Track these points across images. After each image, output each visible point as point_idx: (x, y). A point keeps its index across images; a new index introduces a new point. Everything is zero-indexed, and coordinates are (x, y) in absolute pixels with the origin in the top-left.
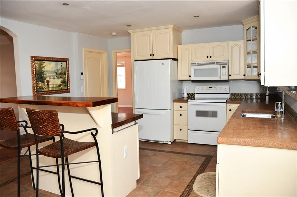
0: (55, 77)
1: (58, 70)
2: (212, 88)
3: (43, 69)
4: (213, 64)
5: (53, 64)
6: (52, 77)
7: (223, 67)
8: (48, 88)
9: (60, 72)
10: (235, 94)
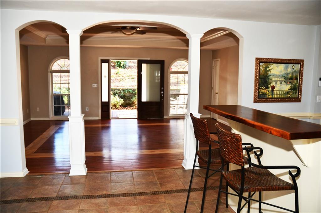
0: (283, 83)
1: (287, 74)
3: (269, 73)
5: (282, 67)
6: (279, 82)
8: (272, 95)
9: (290, 76)
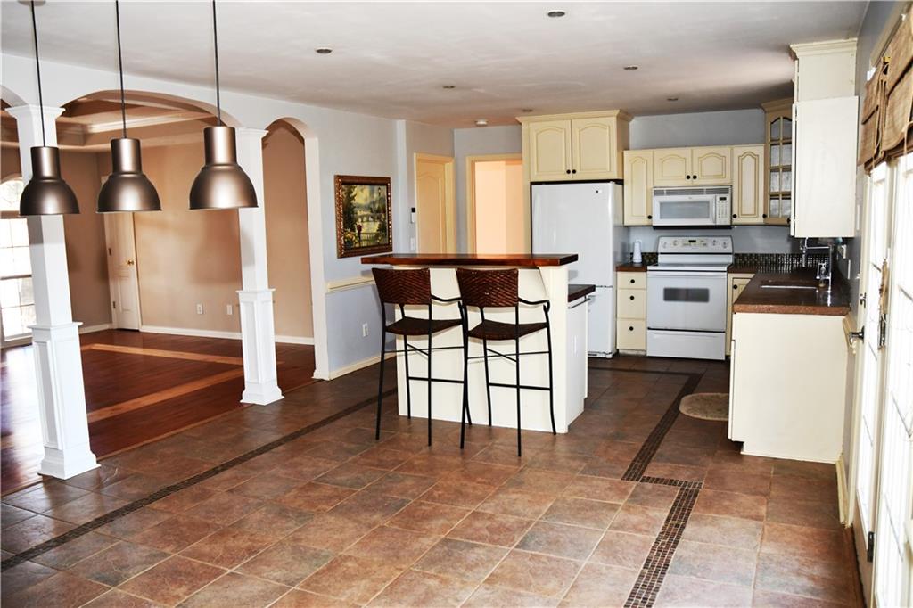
0: (370, 219)
1: (374, 203)
2: (694, 241)
3: (353, 202)
4: (700, 192)
5: (367, 189)
6: (365, 219)
7: (721, 199)
8: (360, 241)
9: (377, 206)
10: (744, 255)
